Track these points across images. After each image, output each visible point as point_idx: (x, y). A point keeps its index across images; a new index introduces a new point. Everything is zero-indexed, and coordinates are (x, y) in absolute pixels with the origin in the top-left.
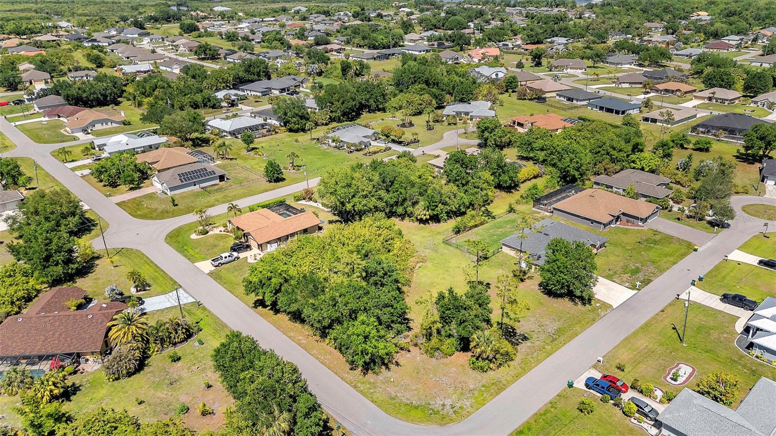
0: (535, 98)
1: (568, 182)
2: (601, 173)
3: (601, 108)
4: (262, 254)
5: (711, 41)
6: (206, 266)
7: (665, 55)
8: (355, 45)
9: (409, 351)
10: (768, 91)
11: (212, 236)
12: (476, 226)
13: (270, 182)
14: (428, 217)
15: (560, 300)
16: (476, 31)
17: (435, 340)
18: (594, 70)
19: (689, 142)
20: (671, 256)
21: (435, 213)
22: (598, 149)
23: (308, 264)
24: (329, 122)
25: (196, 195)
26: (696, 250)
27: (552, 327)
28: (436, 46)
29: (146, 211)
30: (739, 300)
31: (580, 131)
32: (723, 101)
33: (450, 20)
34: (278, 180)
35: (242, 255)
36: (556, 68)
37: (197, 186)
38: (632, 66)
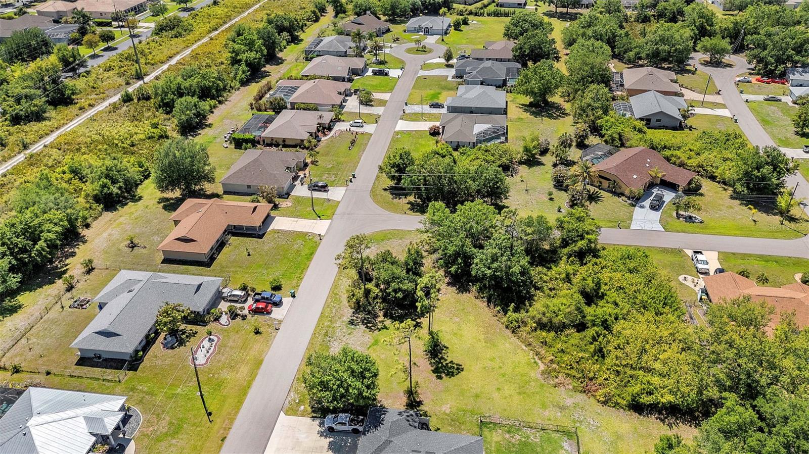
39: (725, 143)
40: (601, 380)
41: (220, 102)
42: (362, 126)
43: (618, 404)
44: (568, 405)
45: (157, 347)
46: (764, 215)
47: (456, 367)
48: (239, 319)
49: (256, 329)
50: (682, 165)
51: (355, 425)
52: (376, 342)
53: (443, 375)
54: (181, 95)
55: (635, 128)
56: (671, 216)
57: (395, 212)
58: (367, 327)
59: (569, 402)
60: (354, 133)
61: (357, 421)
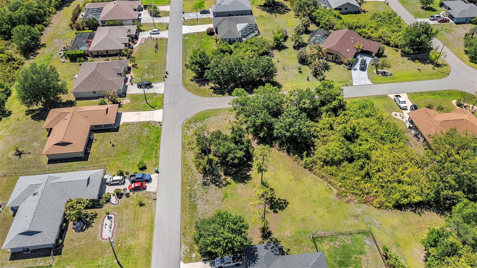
39: (389, 20)
40: (373, 193)
41: (46, 26)
42: (159, 34)
43: (387, 206)
44: (359, 213)
45: (71, 233)
46: (423, 65)
47: (283, 202)
48: (124, 197)
49: (140, 203)
50: (369, 38)
51: (237, 261)
52: (226, 196)
53: (278, 210)
54: (14, 25)
55: (335, 16)
56: (373, 73)
57: (205, 96)
58: (216, 185)
59: (359, 211)
60: (155, 40)
61: (237, 258)
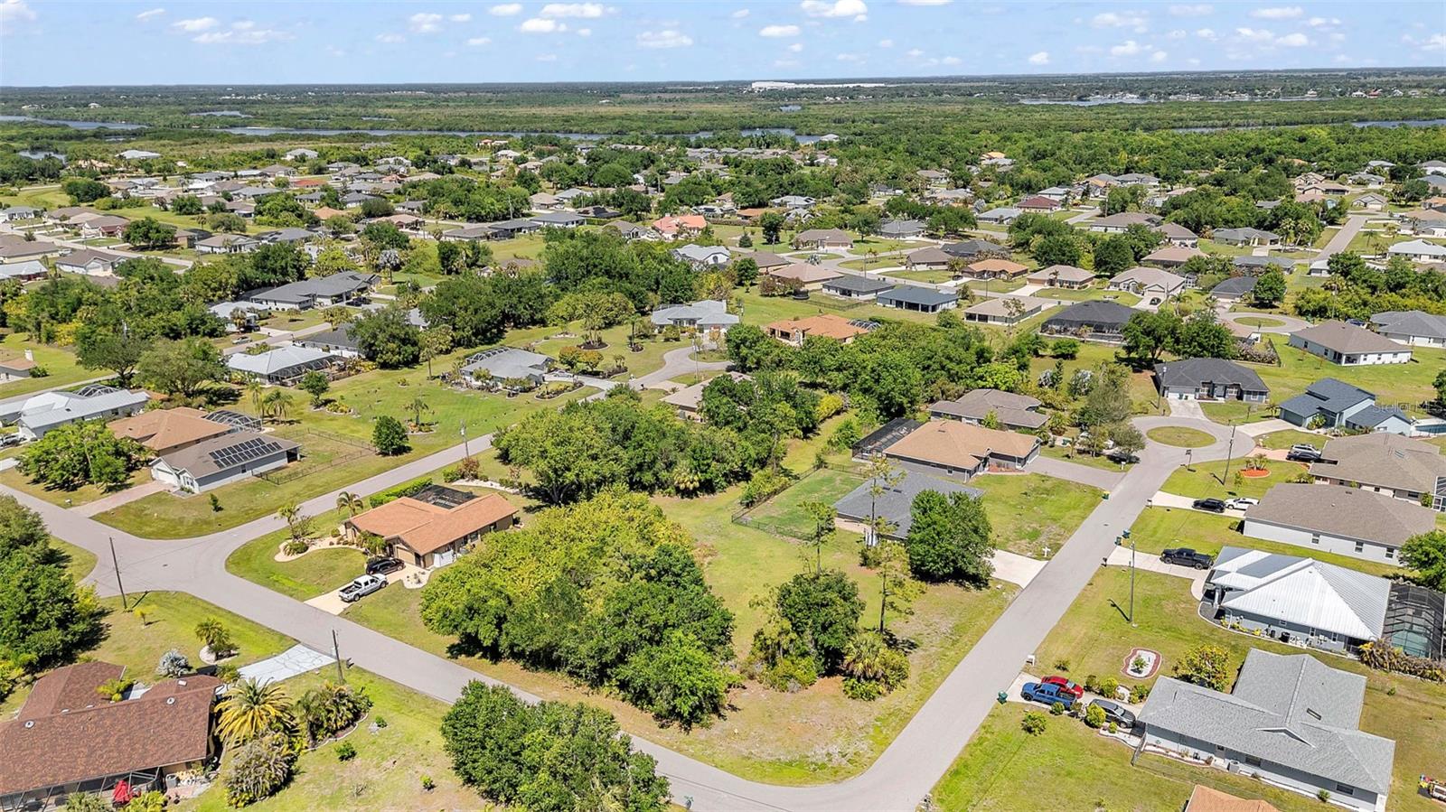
0: (790, 293)
1: (891, 416)
2: (938, 399)
3: (899, 304)
4: (428, 573)
5: (1024, 197)
6: (332, 602)
7: (966, 219)
8: (441, 214)
9: (744, 688)
10: (1128, 268)
11: (319, 553)
12: (775, 492)
13: (385, 454)
14: (697, 484)
15: (942, 586)
16: (649, 188)
17: (783, 664)
18: (866, 247)
19: (1045, 347)
20: (1074, 508)
21: (708, 476)
22: (927, 363)
23: (526, 576)
24: (452, 347)
25: (253, 489)
26: (1106, 497)
27: (946, 625)
28: (592, 214)
29: (163, 525)
30: (1185, 557)
31: (884, 338)
32: (1071, 284)
33: (601, 170)
34: (401, 450)
35: (392, 578)
36: (805, 244)
37: (249, 473)
38: (920, 238)
